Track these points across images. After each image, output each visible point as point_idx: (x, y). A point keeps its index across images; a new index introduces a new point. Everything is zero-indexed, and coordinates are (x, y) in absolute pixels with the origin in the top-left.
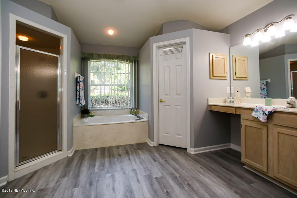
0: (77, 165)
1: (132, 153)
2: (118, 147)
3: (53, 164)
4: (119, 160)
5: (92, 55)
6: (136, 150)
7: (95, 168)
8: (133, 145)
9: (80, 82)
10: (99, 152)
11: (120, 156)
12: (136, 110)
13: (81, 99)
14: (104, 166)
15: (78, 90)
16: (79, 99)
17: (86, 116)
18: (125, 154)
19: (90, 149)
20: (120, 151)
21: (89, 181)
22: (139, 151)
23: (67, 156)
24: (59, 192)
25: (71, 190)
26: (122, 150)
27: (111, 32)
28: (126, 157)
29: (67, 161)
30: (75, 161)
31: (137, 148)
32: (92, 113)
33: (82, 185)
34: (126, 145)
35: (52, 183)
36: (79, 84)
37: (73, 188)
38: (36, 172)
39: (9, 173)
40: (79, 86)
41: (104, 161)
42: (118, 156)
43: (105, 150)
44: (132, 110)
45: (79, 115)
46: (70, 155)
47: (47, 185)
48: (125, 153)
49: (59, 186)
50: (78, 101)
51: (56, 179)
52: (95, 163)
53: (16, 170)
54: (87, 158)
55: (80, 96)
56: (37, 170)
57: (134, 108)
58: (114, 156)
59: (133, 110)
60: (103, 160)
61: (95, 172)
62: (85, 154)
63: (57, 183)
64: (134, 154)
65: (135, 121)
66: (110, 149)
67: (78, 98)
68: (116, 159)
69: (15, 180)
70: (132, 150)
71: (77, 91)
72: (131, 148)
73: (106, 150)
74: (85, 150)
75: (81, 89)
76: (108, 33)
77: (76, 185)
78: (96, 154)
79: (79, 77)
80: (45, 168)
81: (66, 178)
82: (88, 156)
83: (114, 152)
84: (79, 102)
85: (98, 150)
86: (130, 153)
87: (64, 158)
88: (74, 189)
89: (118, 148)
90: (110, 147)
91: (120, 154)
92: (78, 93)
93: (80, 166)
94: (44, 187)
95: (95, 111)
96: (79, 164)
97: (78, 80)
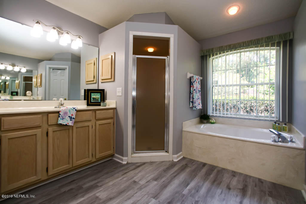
0: (173, 173)
1: (253, 195)
2: (234, 174)
3: (158, 163)
4: (223, 195)
5: (212, 50)
6: (265, 194)
7: (186, 188)
8: (262, 182)
9: (194, 83)
10: (204, 170)
11: (230, 189)
12: (285, 124)
13: (194, 102)
14: (197, 191)
15: (192, 92)
16: (192, 102)
17: (205, 121)
18: (239, 191)
19: (198, 161)
20: (234, 182)
21: (169, 200)
22: (270, 199)
23: (173, 160)
24: (141, 193)
25: (150, 198)
26: (238, 181)
27: (233, 11)
28: (237, 196)
29: (169, 164)
30: (176, 168)
31: (270, 192)
32: (212, 120)
33: (161, 200)
34: (250, 177)
35: (145, 180)
36: (193, 85)
37: (152, 197)
38: (144, 164)
39: (128, 156)
40: (192, 87)
41: (203, 185)
42: (226, 186)
43: (213, 170)
44: (277, 123)
45: (197, 120)
46: (175, 160)
47: (140, 180)
48: (240, 189)
49: (146, 187)
50: (191, 104)
51: (149, 178)
52: (191, 181)
53: (133, 156)
54: (188, 170)
55: (193, 99)
56: (146, 162)
57: (281, 120)
58: (219, 184)
59: (279, 124)
60: (202, 183)
61: (183, 193)
62: (189, 166)
63: (147, 182)
64: (256, 199)
65: (273, 143)
66: (221, 171)
67: (191, 100)
68: (219, 191)
69: (131, 163)
70: (255, 188)
71: (190, 92)
72: (256, 186)
73: (215, 171)
74: (192, 160)
75: (194, 90)
76: (228, 13)
77: (156, 196)
78: (200, 171)
79: (193, 77)
80: (151, 163)
81: (156, 182)
82: (190, 169)
83: (224, 179)
84: (193, 105)
85: (206, 166)
86: (249, 192)
87: (170, 161)
88: (152, 199)
89: (234, 176)
90: (224, 169)
91: (231, 186)
92: (191, 96)
93: (175, 176)
94: (137, 181)
95: (216, 118)
96: (175, 174)
97: (192, 81)
